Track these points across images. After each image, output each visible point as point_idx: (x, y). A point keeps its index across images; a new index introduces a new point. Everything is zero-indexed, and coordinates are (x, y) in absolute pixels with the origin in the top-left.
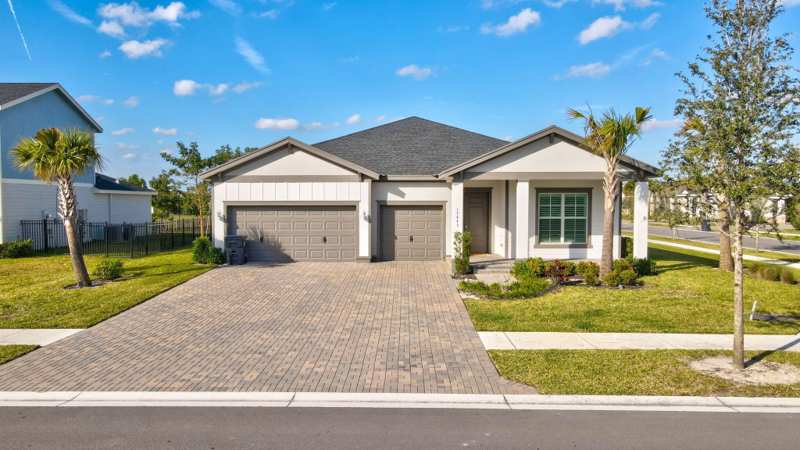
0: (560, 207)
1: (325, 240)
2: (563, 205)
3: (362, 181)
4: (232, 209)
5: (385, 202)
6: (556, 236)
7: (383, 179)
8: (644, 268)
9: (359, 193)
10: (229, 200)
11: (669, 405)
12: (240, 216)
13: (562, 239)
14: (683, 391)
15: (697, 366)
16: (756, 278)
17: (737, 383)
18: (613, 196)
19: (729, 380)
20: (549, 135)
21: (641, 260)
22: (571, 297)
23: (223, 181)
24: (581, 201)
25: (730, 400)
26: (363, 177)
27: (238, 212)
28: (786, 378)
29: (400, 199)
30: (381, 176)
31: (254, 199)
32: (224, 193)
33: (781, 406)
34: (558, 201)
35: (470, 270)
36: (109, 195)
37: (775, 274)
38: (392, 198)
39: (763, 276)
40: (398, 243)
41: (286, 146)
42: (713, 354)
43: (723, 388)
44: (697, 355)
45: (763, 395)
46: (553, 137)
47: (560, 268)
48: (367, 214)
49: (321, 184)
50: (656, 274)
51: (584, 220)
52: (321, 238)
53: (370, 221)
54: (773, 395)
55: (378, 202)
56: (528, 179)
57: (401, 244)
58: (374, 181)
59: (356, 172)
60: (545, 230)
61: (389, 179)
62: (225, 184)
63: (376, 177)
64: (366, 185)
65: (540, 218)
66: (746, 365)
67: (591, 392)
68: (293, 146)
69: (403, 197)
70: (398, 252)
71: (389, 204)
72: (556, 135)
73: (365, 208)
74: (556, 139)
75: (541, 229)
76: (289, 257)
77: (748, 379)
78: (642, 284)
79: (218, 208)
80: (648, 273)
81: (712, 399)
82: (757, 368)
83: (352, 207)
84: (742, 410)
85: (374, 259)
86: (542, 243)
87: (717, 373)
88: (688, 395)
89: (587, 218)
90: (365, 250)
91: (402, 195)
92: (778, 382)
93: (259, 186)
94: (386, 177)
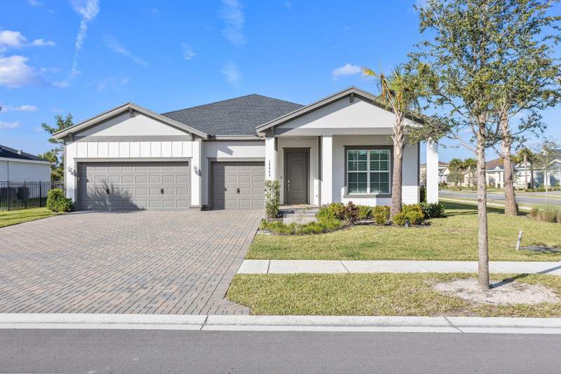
0: (366, 162)
1: (162, 191)
2: (368, 161)
3: (193, 140)
4: (82, 166)
5: (216, 158)
6: (363, 187)
7: (211, 139)
8: (436, 212)
9: (191, 150)
10: (78, 157)
11: (388, 325)
12: (90, 171)
13: (368, 189)
14: (413, 311)
15: (441, 287)
16: (536, 220)
17: (475, 303)
18: (401, 145)
19: (467, 301)
20: (349, 95)
21: (432, 205)
22: (356, 234)
23: (74, 141)
24: (384, 156)
25: (460, 320)
26: (194, 137)
27: (88, 168)
28: (532, 298)
29: (229, 156)
30: (209, 136)
31: (101, 156)
32: (75, 152)
33: (516, 327)
34: (365, 157)
35: (281, 214)
36: (8, 162)
37: (552, 217)
38: (221, 155)
39: (542, 218)
40: (227, 194)
41: (127, 111)
42: (464, 277)
43: (457, 308)
44: (446, 278)
45: (499, 315)
46: (353, 97)
47: (353, 209)
48: (198, 169)
49: (158, 143)
50: (445, 217)
51: (388, 173)
52: (159, 190)
53: (200, 174)
54: (511, 315)
55: (209, 158)
56: (332, 134)
57: (229, 195)
58: (204, 141)
59: (188, 132)
60: (354, 182)
61: (218, 138)
62: (75, 143)
63: (205, 136)
64: (197, 143)
65: (348, 172)
66: (491, 287)
67: (307, 312)
68: (134, 110)
69: (232, 155)
70: (227, 203)
71: (218, 160)
72: (355, 95)
73: (196, 163)
74: (356, 99)
75: (350, 180)
76: (136, 206)
77: (489, 299)
78: (428, 224)
79: (70, 164)
80: (438, 216)
81: (440, 320)
82: (504, 289)
83: (184, 163)
84: (466, 330)
85: (204, 208)
86: (350, 194)
87: (459, 294)
88: (415, 315)
89: (389, 171)
90: (196, 200)
91: (230, 152)
92: (520, 302)
93: (103, 145)
94: (215, 136)
